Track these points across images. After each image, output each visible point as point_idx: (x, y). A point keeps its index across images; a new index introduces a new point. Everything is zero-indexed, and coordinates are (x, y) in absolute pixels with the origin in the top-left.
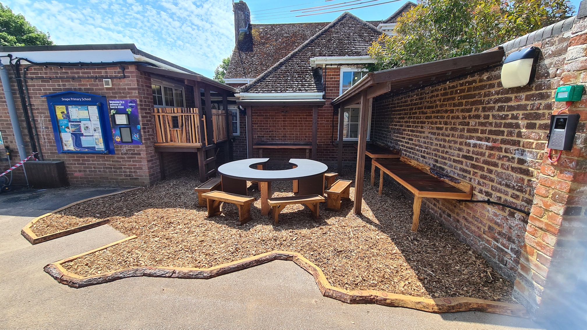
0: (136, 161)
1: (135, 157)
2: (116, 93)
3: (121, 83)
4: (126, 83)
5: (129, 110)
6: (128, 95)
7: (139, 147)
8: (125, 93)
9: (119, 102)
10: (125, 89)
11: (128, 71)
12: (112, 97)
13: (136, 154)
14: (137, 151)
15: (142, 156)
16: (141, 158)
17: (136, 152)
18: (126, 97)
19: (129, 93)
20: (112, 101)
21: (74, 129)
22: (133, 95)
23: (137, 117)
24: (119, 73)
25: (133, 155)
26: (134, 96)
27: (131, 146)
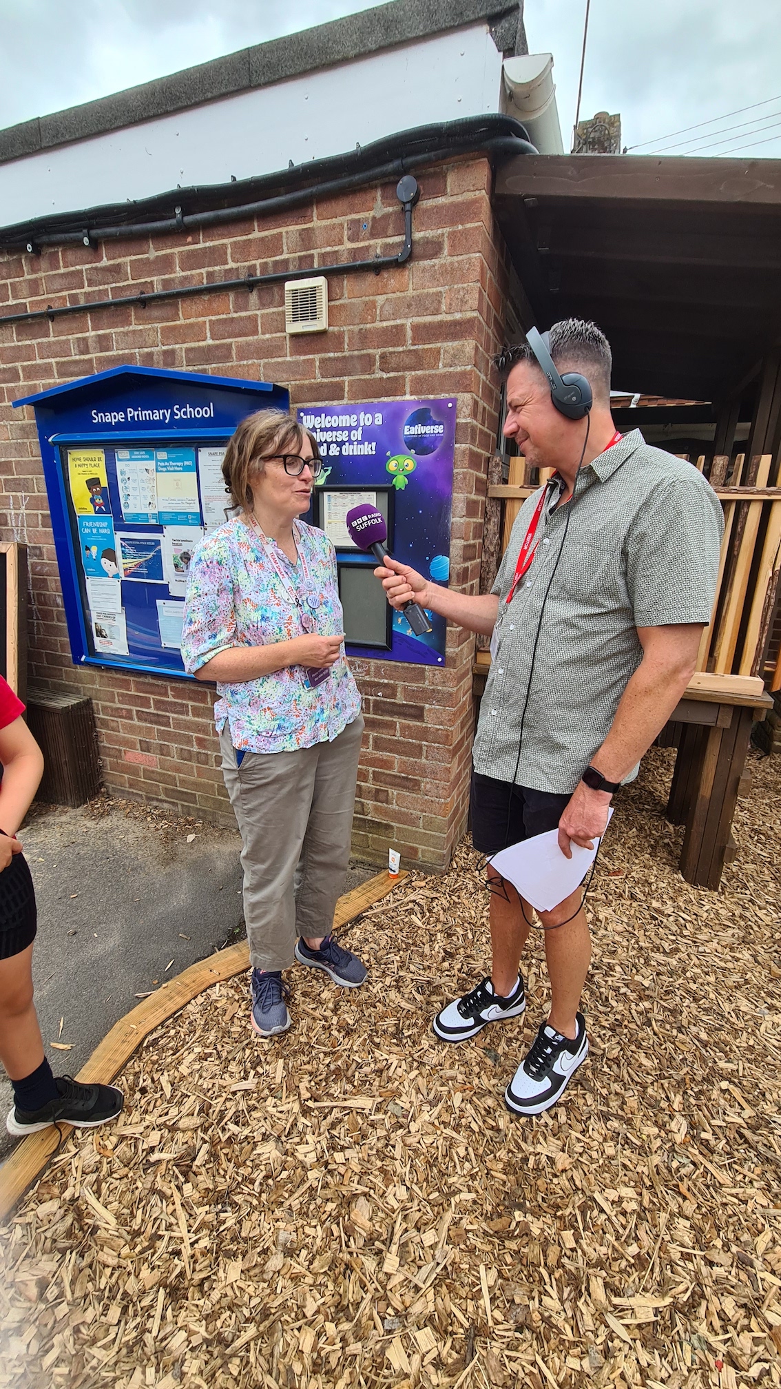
0: (394, 747)
1: (391, 726)
2: (343, 366)
3: (380, 299)
4: (411, 293)
5: (401, 466)
6: (409, 375)
7: (421, 676)
8: (394, 361)
9: (349, 420)
10: (396, 335)
11: (439, 208)
12: (318, 392)
13: (400, 710)
14: (408, 693)
15: (430, 723)
16: (424, 734)
17: (400, 699)
18: (394, 388)
19: (418, 360)
20: (317, 412)
21: (131, 563)
22: (441, 369)
23: (442, 505)
24: (378, 228)
25: (384, 712)
26: (444, 376)
27: (378, 668)
